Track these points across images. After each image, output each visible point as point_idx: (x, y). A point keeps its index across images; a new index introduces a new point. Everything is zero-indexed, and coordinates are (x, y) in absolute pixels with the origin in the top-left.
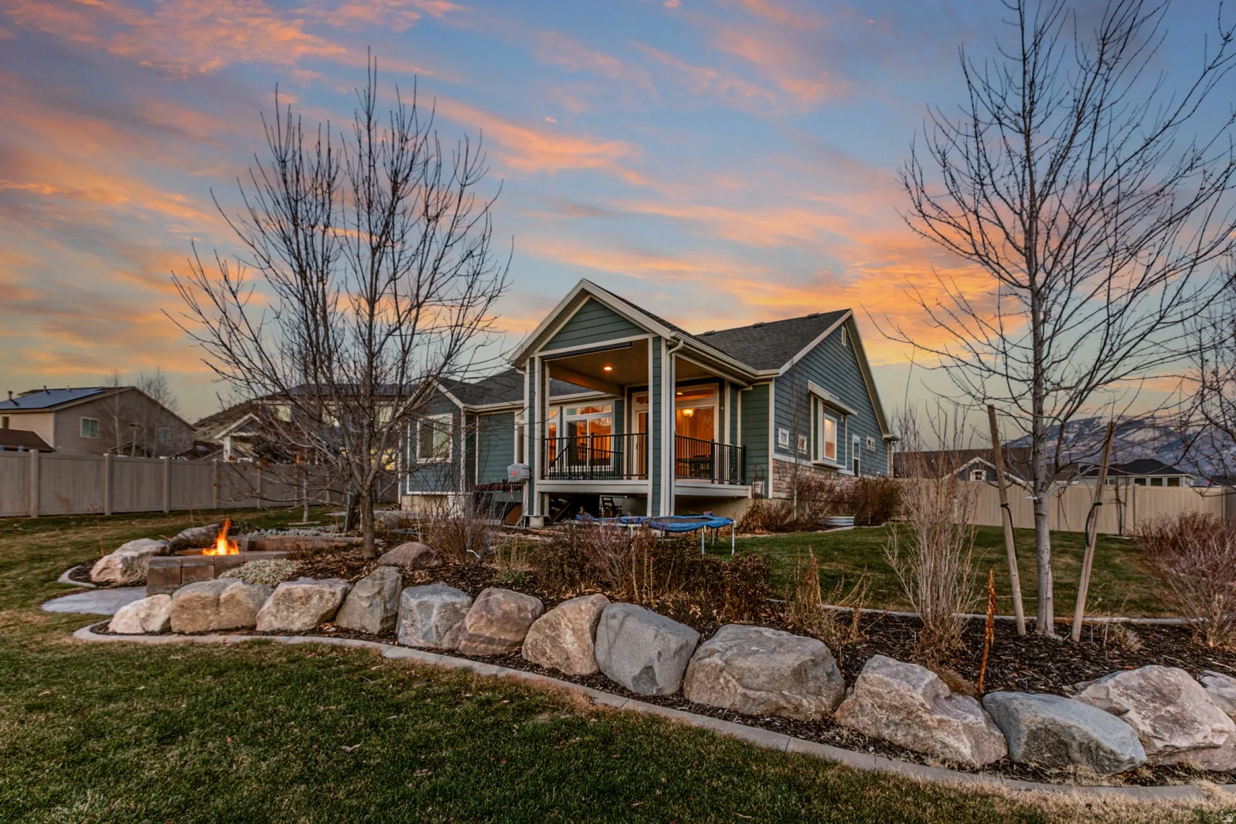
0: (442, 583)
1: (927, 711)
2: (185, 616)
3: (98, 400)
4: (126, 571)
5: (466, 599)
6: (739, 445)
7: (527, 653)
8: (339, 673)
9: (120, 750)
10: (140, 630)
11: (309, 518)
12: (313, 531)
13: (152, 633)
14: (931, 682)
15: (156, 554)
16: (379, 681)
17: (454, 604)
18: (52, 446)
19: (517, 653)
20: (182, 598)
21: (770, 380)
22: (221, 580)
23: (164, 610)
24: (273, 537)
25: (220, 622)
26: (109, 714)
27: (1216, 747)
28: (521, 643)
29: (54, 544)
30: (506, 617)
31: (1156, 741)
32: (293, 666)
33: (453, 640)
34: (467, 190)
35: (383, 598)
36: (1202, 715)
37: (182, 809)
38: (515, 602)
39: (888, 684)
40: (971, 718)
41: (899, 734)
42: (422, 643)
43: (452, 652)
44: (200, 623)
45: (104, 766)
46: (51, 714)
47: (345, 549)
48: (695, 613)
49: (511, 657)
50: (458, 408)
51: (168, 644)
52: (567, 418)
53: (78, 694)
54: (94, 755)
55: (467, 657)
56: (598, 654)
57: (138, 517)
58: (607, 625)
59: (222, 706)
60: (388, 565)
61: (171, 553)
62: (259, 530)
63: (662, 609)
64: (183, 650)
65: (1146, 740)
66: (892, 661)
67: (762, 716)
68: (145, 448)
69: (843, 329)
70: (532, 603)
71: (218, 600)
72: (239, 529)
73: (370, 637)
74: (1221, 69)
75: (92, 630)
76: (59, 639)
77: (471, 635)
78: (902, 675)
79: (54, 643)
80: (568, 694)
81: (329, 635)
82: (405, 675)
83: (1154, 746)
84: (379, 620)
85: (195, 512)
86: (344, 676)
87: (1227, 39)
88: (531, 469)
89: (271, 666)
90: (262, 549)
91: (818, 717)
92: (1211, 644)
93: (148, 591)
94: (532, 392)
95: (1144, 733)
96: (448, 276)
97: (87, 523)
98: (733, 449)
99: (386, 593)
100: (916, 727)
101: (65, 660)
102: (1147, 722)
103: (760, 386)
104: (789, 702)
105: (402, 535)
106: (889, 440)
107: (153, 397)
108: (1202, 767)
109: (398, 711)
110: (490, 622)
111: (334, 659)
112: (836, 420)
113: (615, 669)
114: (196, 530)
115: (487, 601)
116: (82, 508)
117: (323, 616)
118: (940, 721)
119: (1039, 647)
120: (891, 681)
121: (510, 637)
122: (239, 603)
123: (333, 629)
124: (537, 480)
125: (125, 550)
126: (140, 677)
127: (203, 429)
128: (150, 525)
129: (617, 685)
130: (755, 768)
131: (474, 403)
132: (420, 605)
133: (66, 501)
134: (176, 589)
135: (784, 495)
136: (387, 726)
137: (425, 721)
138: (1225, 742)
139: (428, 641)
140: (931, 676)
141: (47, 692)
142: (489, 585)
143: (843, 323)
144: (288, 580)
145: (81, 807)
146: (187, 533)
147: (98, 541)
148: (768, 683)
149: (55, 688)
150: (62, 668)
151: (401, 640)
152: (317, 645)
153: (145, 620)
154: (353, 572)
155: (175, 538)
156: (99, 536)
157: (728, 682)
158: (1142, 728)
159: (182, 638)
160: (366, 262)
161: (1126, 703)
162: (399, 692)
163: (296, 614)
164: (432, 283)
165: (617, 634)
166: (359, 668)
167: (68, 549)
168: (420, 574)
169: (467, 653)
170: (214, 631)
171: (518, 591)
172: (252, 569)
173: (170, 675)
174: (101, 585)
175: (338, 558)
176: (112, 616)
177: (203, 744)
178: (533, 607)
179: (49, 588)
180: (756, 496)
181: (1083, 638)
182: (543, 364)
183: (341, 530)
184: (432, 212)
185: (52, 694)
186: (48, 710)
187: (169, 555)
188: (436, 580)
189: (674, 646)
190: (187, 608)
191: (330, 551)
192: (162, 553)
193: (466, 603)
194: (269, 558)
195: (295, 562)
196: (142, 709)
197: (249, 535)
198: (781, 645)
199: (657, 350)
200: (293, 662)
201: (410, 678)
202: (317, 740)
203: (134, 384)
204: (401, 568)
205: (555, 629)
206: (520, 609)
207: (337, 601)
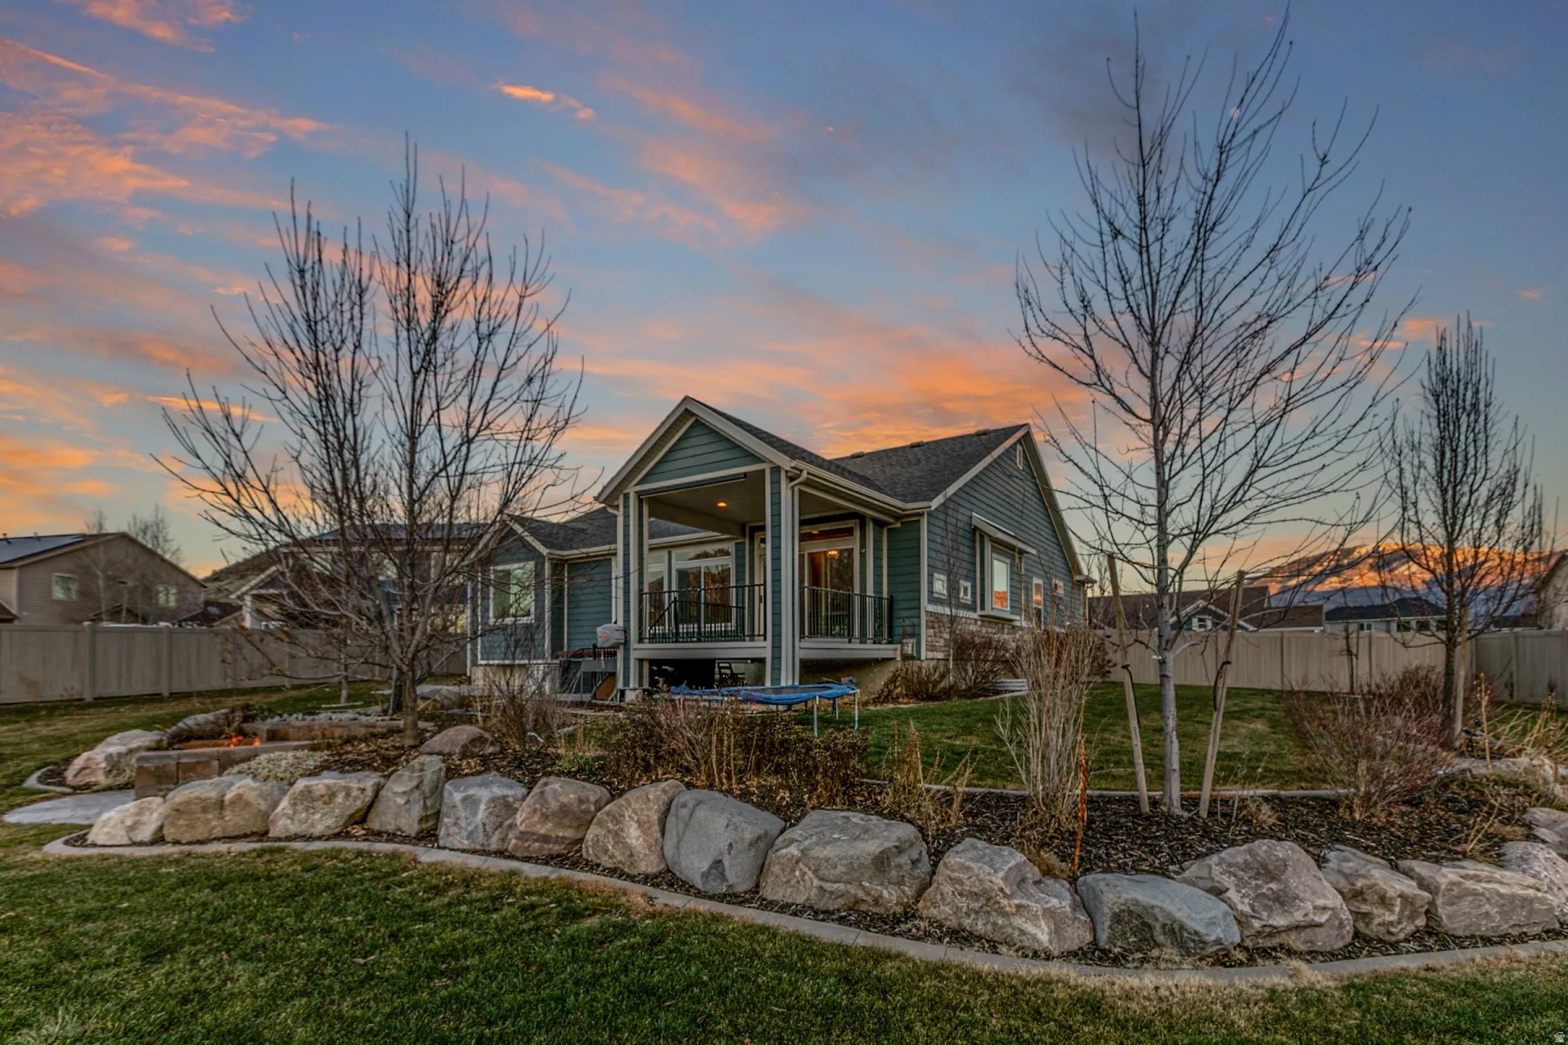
0: (494, 772)
1: (1006, 896)
2: (181, 822)
3: (77, 550)
4: (110, 771)
5: (520, 791)
6: (885, 595)
7: (587, 851)
8: (361, 881)
9: (98, 971)
10: (125, 841)
11: (349, 698)
12: (349, 715)
13: (141, 844)
14: (1017, 865)
15: (149, 749)
16: (409, 888)
17: (505, 797)
18: (14, 612)
19: (577, 851)
20: (177, 800)
21: (922, 515)
22: (225, 778)
23: (155, 815)
24: (299, 724)
25: (224, 829)
26: (85, 934)
27: (1320, 925)
28: (581, 840)
29: (17, 740)
30: (564, 811)
31: (1253, 921)
32: (307, 876)
33: (503, 840)
34: (527, 300)
35: (423, 793)
36: (1305, 891)
37: (166, 1027)
38: (575, 792)
39: (968, 869)
40: (1054, 902)
41: (980, 923)
42: (466, 844)
43: (500, 854)
44: (200, 830)
45: (79, 988)
46: (16, 937)
47: (383, 736)
48: (783, 798)
49: (570, 857)
50: (541, 555)
51: (159, 856)
52: (678, 564)
53: (48, 915)
54: (67, 977)
55: (517, 859)
56: (666, 848)
57: (127, 703)
58: (676, 816)
59: (220, 920)
60: (430, 754)
61: (170, 746)
62: (281, 716)
63: (745, 796)
64: (177, 862)
65: (1243, 920)
66: (981, 844)
67: (838, 910)
68: (139, 612)
69: (1019, 447)
70: (595, 792)
71: (222, 801)
72: (256, 715)
73: (406, 839)
74: (1320, 192)
75: (66, 843)
76: (25, 854)
77: (522, 833)
78: (987, 859)
79: (19, 858)
80: (625, 894)
81: (357, 838)
82: (439, 881)
83: (1252, 927)
84: (417, 819)
85: (200, 694)
86: (367, 884)
87: (1324, 161)
88: (626, 631)
89: (280, 876)
90: (285, 738)
91: (899, 909)
92: (1357, 816)
93: (137, 794)
94: (626, 535)
95: (1242, 913)
96: (510, 402)
97: (62, 712)
98: (878, 600)
99: (426, 788)
100: (994, 914)
101: (34, 877)
102: (1246, 901)
103: (909, 523)
104: (868, 894)
105: (461, 716)
106: (1082, 583)
107: (150, 546)
108: (1303, 948)
109: (425, 921)
110: (545, 817)
111: (357, 866)
112: (1008, 561)
113: (683, 864)
114: (201, 718)
115: (542, 793)
116: (54, 693)
117: (351, 816)
118: (1019, 907)
119: (1159, 824)
120: (972, 865)
121: (569, 833)
122: (248, 804)
123: (363, 832)
124: (634, 644)
125: (110, 745)
126: (124, 894)
127: (217, 584)
128: (145, 712)
129: (684, 883)
130: (810, 963)
131: (562, 549)
132: (464, 800)
133: (32, 685)
134: (170, 790)
135: (940, 655)
136: (408, 936)
137: (455, 929)
138: (1327, 921)
139: (474, 842)
140: (1020, 858)
141: (12, 914)
142: (550, 774)
143: (1019, 441)
144: (310, 775)
145: (51, 1029)
146: (190, 722)
147: (75, 735)
148: (846, 873)
149: (20, 910)
150: (30, 887)
151: (441, 843)
152: (340, 851)
153: (132, 828)
154: (388, 763)
155: (174, 728)
156: (75, 729)
157: (803, 874)
158: (1240, 907)
159: (177, 849)
160: (406, 389)
161: (1228, 882)
162: (429, 900)
163: (318, 816)
164: (485, 414)
165: (687, 825)
166: (387, 875)
167: (36, 746)
168: (469, 763)
169: (518, 855)
170: (218, 839)
171: (584, 780)
172: (265, 764)
173: (160, 890)
174: (78, 789)
175: (373, 747)
176: (91, 826)
177: (194, 962)
178: (597, 797)
179: (12, 794)
180: (906, 658)
181: (1211, 813)
182: (641, 501)
183: (385, 712)
184: (484, 329)
185: (17, 916)
186: (13, 933)
187: (167, 749)
188: (488, 770)
189: (748, 836)
190: (183, 813)
191: (365, 740)
192: (158, 747)
193: (520, 796)
194: (286, 749)
195: (319, 754)
196: (124, 929)
197: (269, 721)
198: (866, 832)
199: (776, 483)
200: (307, 871)
201: (446, 884)
202: (326, 953)
203: (124, 528)
204: (446, 756)
205: (618, 822)
206: (581, 801)
207: (367, 799)
